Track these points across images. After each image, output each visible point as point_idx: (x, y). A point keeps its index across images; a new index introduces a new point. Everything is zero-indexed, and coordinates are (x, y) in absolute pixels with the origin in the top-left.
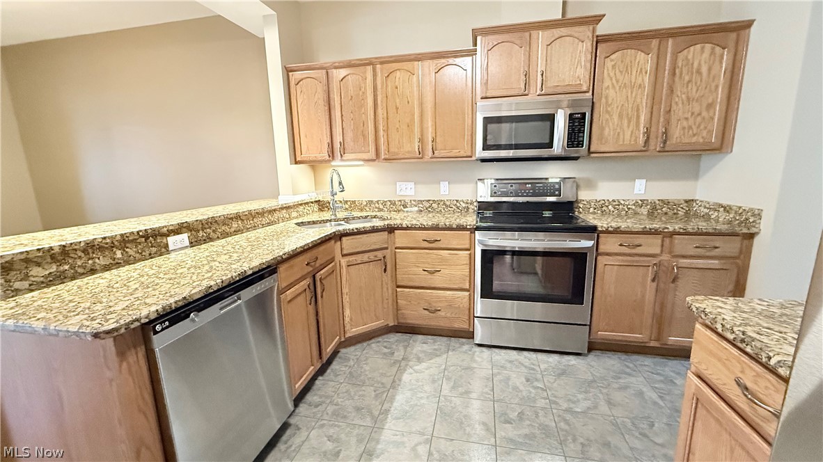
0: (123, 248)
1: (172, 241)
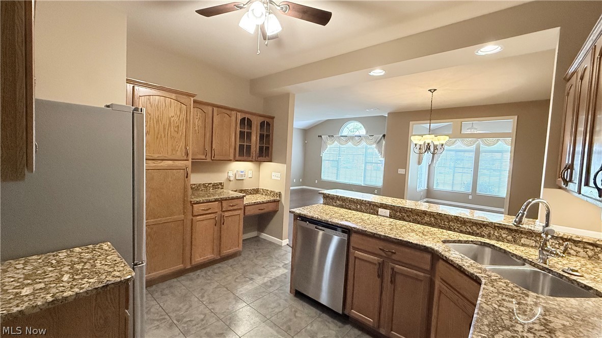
0: (360, 205)
1: (381, 211)
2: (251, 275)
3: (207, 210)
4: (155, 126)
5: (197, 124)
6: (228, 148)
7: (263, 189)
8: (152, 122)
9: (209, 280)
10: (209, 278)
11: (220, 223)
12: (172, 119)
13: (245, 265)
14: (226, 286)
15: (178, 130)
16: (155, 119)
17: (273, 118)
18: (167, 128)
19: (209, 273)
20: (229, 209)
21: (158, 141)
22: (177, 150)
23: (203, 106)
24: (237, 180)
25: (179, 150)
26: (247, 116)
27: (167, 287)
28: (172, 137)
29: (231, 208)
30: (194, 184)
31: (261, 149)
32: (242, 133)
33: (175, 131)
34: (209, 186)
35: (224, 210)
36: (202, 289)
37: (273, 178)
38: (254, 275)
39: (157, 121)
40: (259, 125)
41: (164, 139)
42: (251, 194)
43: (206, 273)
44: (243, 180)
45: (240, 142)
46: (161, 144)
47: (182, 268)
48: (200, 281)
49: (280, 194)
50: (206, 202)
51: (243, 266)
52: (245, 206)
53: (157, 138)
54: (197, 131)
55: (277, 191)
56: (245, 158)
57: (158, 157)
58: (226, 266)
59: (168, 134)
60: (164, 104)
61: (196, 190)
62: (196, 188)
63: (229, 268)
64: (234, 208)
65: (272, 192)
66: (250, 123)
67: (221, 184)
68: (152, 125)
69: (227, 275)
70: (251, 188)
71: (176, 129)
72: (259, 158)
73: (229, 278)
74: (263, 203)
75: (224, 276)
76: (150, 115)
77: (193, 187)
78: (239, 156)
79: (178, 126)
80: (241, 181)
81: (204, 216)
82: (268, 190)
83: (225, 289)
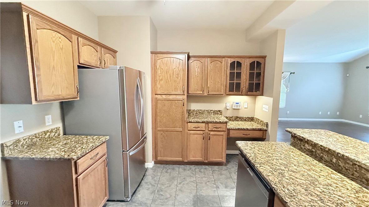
2: (220, 184)
3: (197, 128)
4: (166, 75)
5: (197, 71)
6: (220, 86)
7: (256, 118)
8: (164, 73)
9: (193, 174)
10: (194, 173)
11: (206, 138)
12: (175, 70)
13: (222, 175)
14: (197, 184)
15: (178, 76)
16: (165, 72)
17: (264, 57)
18: (172, 76)
19: (197, 170)
20: (214, 130)
21: (167, 84)
22: (178, 89)
23: (201, 58)
24: (233, 109)
25: (179, 88)
26: (236, 60)
27: (172, 168)
28: (175, 81)
29: (216, 129)
30: (201, 110)
31: (251, 85)
32: (232, 74)
33: (176, 77)
34: (211, 112)
35: (210, 129)
36: (184, 178)
37: (264, 109)
38: (222, 185)
39: (167, 73)
40: (249, 65)
41: (170, 83)
42: (245, 120)
43: (196, 169)
44: (239, 109)
45: (230, 81)
46: (168, 85)
47: (181, 160)
48: (188, 173)
49: (267, 125)
50: (195, 123)
51: (221, 174)
52: (229, 130)
53: (167, 82)
54: (197, 76)
55: (265, 121)
56: (235, 92)
57: (167, 93)
58: (210, 169)
59: (172, 79)
60: (170, 62)
61: (202, 114)
62: (202, 112)
63: (211, 172)
64: (218, 130)
65: (261, 121)
66: (239, 64)
67: (220, 111)
68: (164, 75)
69: (205, 176)
70: (246, 117)
71: (177, 76)
72: (248, 93)
73: (204, 179)
74: (247, 130)
75: (203, 176)
76: (163, 69)
77: (200, 111)
78: (229, 91)
79: (178, 74)
80: (238, 110)
81: (195, 132)
82: (259, 120)
83: (195, 185)
